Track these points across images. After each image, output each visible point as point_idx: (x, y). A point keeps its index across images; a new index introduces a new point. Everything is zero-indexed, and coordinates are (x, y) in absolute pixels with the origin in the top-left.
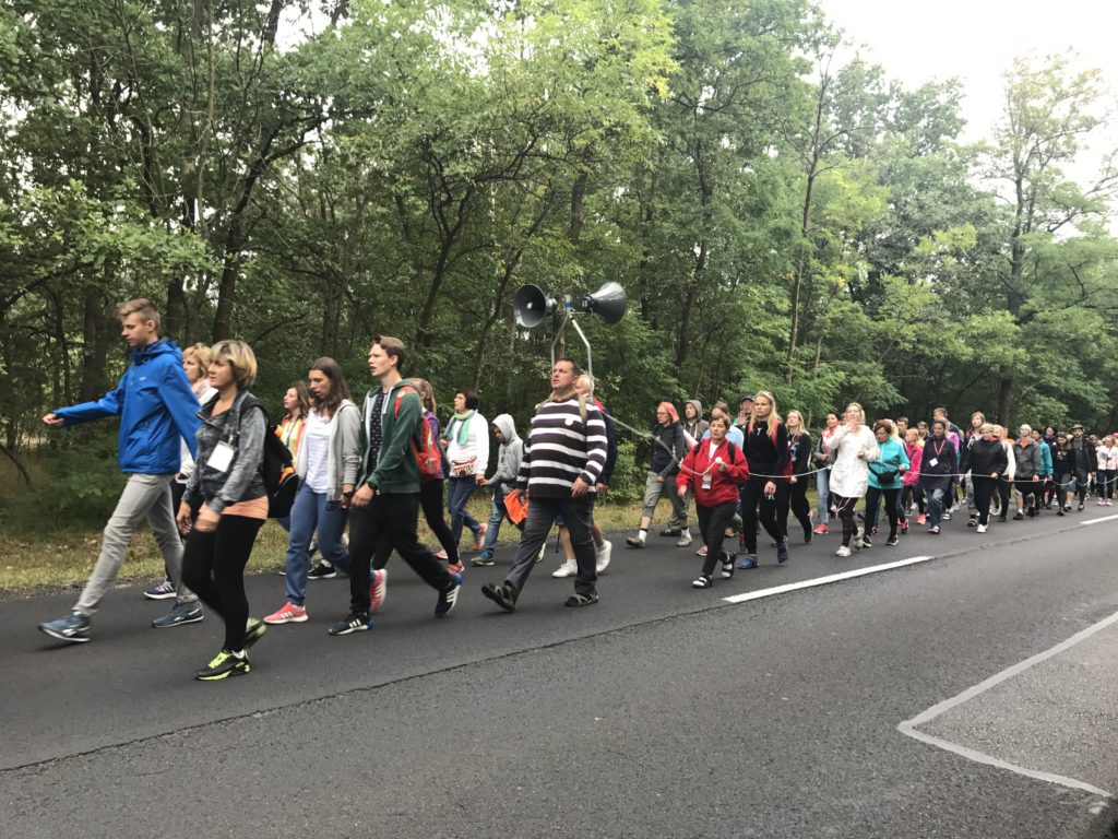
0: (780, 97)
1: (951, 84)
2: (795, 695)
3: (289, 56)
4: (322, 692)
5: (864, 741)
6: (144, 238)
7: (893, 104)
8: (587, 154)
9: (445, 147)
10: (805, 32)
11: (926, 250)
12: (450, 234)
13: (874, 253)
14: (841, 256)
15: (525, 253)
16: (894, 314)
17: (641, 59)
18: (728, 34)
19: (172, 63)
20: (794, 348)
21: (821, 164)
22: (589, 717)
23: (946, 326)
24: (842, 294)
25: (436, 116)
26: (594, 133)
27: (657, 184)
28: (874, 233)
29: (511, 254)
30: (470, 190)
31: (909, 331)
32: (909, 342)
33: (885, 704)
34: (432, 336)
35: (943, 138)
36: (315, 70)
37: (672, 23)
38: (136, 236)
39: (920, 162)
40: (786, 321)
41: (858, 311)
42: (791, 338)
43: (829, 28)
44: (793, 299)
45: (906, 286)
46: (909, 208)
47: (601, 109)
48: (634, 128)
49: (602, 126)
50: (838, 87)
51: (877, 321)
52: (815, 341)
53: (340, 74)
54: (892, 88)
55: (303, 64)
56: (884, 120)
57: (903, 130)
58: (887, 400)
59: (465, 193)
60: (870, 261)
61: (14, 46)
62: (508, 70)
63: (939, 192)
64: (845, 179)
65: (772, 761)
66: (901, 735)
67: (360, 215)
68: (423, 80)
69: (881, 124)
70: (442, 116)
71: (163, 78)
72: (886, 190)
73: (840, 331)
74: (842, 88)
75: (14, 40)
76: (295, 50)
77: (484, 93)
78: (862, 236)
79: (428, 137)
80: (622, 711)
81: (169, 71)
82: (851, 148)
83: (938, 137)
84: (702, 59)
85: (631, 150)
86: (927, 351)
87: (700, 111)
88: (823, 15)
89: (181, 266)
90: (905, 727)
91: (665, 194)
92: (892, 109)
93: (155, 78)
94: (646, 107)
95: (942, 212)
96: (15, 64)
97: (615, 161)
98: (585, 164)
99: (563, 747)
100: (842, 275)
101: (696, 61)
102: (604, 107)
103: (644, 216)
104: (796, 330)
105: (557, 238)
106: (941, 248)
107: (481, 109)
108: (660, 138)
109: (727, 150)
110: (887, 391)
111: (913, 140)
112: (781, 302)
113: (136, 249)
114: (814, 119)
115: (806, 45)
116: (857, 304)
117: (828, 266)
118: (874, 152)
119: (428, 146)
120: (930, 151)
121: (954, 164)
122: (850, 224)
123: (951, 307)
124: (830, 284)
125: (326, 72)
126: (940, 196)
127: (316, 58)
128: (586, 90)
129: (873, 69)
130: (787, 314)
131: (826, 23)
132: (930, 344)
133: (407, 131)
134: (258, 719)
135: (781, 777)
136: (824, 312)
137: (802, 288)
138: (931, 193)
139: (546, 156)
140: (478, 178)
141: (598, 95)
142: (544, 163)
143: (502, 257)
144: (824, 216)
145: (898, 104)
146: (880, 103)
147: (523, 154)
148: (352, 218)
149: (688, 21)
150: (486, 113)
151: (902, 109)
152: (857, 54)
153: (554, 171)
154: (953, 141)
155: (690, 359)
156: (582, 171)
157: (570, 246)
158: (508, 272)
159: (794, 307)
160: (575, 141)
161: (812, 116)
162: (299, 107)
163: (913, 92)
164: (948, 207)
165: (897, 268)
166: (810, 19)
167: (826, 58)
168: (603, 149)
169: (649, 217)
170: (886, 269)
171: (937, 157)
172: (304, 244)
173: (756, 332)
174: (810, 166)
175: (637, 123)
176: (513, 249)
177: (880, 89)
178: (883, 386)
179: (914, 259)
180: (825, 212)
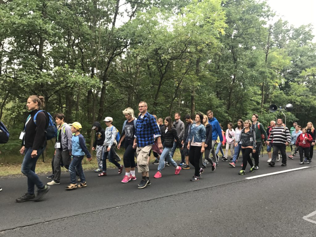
0: (257, 32)
1: (309, 25)
2: (270, 207)
3: (119, 29)
4: (134, 202)
5: (292, 222)
6: (83, 79)
7: (291, 32)
8: (201, 51)
9: (162, 51)
10: (264, 13)
11: (304, 74)
12: (163, 75)
13: (286, 76)
14: (277, 77)
15: (183, 79)
16: (293, 94)
17: (217, 24)
18: (241, 15)
19: (89, 32)
20: (263, 104)
21: (270, 51)
22: (209, 211)
23: (311, 97)
24: (277, 88)
25: (159, 43)
26: (203, 45)
27: (220, 59)
28: (286, 70)
29: (179, 80)
30: (168, 62)
31: (299, 99)
32: (299, 102)
33: (298, 211)
34: (157, 103)
35: (308, 41)
36: (126, 32)
37: (225, 13)
38: (81, 78)
39: (301, 48)
40: (261, 97)
41: (282, 93)
42: (262, 102)
43: (272, 11)
44: (262, 90)
45: (298, 86)
46: (297, 62)
47: (205, 38)
48: (215, 43)
49: (206, 43)
50: (274, 28)
51: (288, 96)
52: (269, 102)
53: (133, 33)
54: (291, 27)
55: (123, 30)
56: (288, 36)
57: (295, 39)
58: (292, 120)
59: (167, 63)
60: (286, 78)
61: (51, 30)
62: (179, 29)
63: (307, 57)
64: (277, 55)
65: (264, 226)
66: (304, 220)
67: (137, 71)
68: (155, 33)
69: (288, 38)
70: (161, 43)
71: (87, 36)
72: (290, 58)
73: (277, 99)
74: (275, 28)
75: (51, 29)
76: (121, 27)
77: (172, 36)
78: (283, 71)
79: (157, 49)
80: (218, 210)
81: (88, 34)
82: (278, 45)
83: (306, 41)
84: (234, 23)
85: (214, 49)
86: (305, 105)
87: (233, 37)
88: (270, 8)
89: (93, 86)
90: (305, 218)
91: (223, 61)
92: (291, 33)
93: (85, 37)
94: (218, 37)
95: (308, 63)
96: (51, 35)
97: (210, 53)
98: (201, 54)
99: (202, 219)
100: (277, 83)
101: (232, 23)
102: (206, 38)
103: (217, 68)
104: (263, 99)
105: (193, 75)
106: (308, 74)
107: (171, 40)
108: (222, 45)
109: (241, 48)
110: (292, 117)
111: (298, 42)
112: (258, 91)
113: (81, 82)
114: (267, 38)
115: (265, 16)
116: (282, 91)
117: (273, 80)
118: (286, 46)
119: (157, 51)
120: (303, 45)
121: (311, 49)
122: (279, 68)
123: (312, 91)
124: (273, 86)
125: (129, 32)
126: (307, 58)
127: (126, 29)
128: (201, 33)
129: (285, 22)
130: (260, 95)
131: (271, 10)
132: (305, 102)
133: (152, 47)
134: (117, 208)
135: (267, 231)
136: (272, 93)
137: (265, 87)
138: (304, 57)
139: (190, 52)
140: (171, 59)
141: (204, 35)
142: (189, 54)
143: (177, 81)
144: (271, 66)
145: (293, 32)
146: (287, 32)
147: (183, 52)
148: (136, 72)
149: (229, 12)
150: (173, 41)
151: (294, 33)
152: (281, 18)
153: (191, 56)
154: (311, 42)
155: (231, 108)
156: (200, 56)
157: (196, 77)
158: (179, 85)
159: (263, 92)
160: (198, 48)
161: (267, 37)
162: (122, 42)
163: (298, 28)
164: (310, 62)
165: (294, 80)
166: (266, 9)
167: (271, 20)
168: (206, 50)
169: (218, 68)
170: (291, 80)
171: (306, 47)
172: (123, 79)
173: (251, 100)
174: (266, 51)
175: (216, 42)
176: (180, 78)
177: (287, 27)
178: (291, 115)
179: (300, 77)
180: (271, 64)
